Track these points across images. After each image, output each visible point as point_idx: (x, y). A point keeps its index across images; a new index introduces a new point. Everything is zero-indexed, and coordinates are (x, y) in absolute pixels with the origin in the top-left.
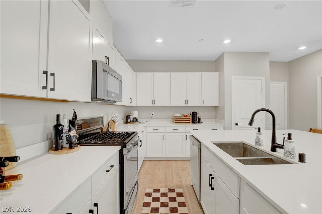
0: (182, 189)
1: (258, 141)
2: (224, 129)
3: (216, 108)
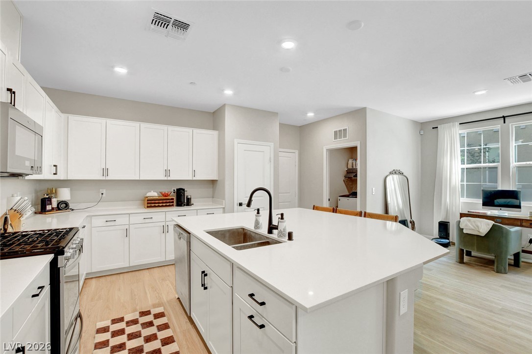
0: (163, 308)
1: (257, 224)
2: (224, 212)
3: (213, 182)
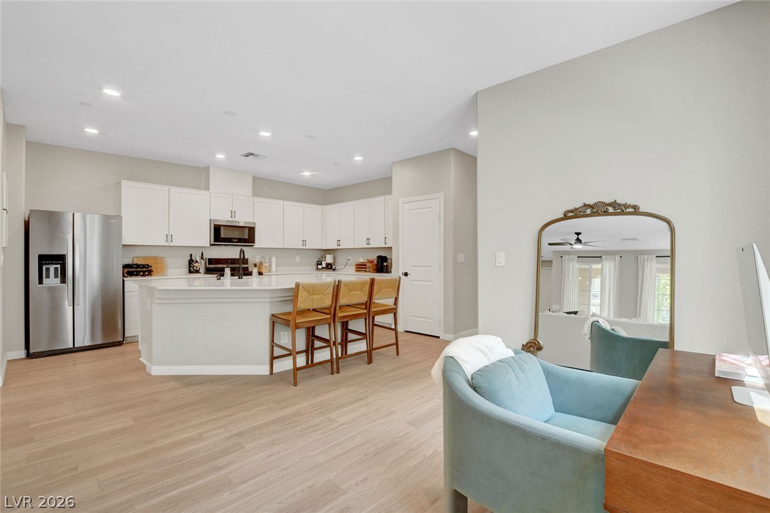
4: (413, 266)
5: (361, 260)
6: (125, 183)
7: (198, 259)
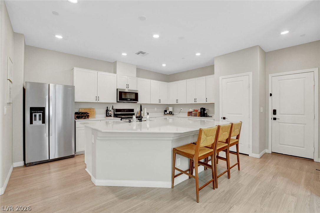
4: (229, 114)
5: (191, 110)
6: (76, 69)
7: (111, 109)
